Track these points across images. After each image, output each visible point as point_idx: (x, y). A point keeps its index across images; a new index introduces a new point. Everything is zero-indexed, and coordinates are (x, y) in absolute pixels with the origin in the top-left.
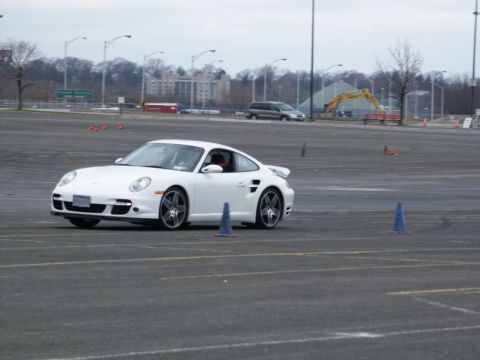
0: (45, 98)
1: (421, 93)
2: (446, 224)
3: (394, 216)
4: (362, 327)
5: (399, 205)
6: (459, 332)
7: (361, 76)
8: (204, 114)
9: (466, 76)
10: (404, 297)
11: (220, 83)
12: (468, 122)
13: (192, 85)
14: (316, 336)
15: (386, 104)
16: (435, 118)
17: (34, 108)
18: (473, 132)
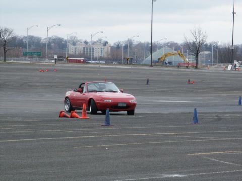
0: (17, 56)
1: (207, 53)
2: (219, 119)
3: (193, 115)
4: (176, 172)
5: (195, 109)
6: (224, 174)
7: (176, 44)
8: (97, 64)
9: (229, 44)
10: (197, 156)
11: (106, 48)
12: (230, 67)
13: (91, 49)
14: (152, 176)
15: (189, 58)
16: (213, 65)
17: (12, 61)
18: (233, 72)
